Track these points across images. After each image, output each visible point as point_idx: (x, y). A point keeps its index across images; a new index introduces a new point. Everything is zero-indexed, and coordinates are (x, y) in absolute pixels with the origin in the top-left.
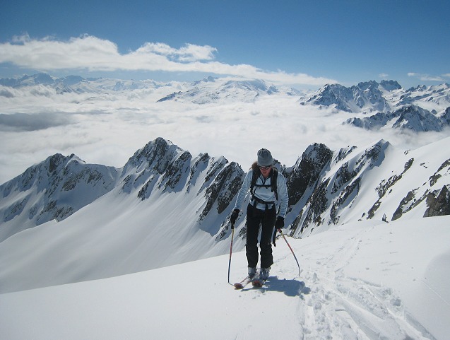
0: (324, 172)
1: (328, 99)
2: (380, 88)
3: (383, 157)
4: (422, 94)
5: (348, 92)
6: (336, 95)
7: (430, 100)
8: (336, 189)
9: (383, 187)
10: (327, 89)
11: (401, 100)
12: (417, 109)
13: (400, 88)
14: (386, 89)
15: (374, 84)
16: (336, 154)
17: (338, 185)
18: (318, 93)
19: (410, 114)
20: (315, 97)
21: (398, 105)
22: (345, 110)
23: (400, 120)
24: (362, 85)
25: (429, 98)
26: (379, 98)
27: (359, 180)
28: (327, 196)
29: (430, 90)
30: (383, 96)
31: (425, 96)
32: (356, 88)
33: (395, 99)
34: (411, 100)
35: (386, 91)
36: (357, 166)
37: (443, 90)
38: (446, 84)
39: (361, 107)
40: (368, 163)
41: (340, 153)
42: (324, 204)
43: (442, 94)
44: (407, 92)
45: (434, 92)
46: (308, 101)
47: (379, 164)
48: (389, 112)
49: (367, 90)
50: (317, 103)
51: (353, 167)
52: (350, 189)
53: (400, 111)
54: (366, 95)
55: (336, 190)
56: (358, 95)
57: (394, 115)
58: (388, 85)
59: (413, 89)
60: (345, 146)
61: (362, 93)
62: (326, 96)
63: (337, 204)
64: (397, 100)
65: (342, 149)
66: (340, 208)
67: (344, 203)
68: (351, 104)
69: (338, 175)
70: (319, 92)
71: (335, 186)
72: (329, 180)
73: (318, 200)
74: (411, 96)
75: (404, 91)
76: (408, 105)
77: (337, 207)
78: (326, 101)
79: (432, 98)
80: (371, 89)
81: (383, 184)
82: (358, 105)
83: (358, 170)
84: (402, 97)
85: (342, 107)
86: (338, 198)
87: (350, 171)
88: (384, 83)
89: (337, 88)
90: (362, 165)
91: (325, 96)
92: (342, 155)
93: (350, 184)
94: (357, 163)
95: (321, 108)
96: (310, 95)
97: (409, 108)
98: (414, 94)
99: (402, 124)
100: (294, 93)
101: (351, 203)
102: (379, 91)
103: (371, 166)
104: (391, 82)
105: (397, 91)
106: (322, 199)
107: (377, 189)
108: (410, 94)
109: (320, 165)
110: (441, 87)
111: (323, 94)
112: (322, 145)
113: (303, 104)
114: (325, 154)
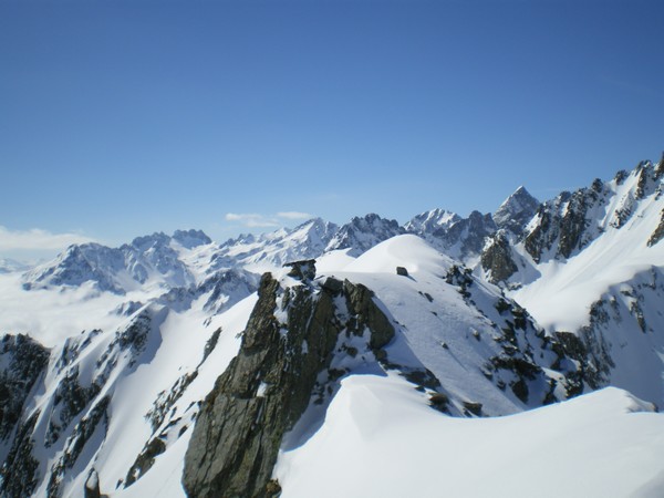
0: (32, 398)
1: (78, 272)
2: (174, 244)
3: (158, 342)
4: (247, 248)
5: (115, 257)
6: (92, 263)
7: (263, 257)
8: (55, 435)
9: (162, 407)
10: (74, 254)
11: (214, 263)
12: (241, 275)
13: (209, 241)
14: (184, 246)
15: (162, 239)
16: (56, 354)
17: (59, 423)
18: (55, 262)
19: (231, 284)
20: (51, 270)
21: (209, 271)
22: (112, 289)
23: (215, 297)
24: (140, 243)
25: (260, 254)
26: (173, 263)
27: (106, 401)
28: (36, 454)
29: (260, 241)
30: (181, 258)
31: (254, 251)
32: (130, 248)
33: (201, 261)
34: (230, 261)
35: (185, 249)
36: (100, 371)
37: (281, 238)
38: (286, 229)
39: (142, 282)
40: (123, 360)
41: (65, 350)
42: (31, 475)
43: (281, 246)
44: (221, 247)
45: (267, 243)
46: (40, 279)
47: (149, 358)
48: (193, 285)
49: (151, 250)
50: (57, 282)
51: (91, 376)
52: (87, 427)
53: (212, 281)
54: (149, 260)
55: (56, 437)
56: (134, 260)
57: (203, 289)
58: (188, 238)
59: (231, 242)
60: (75, 334)
61: (142, 257)
62: (74, 267)
63: (61, 469)
64: (207, 263)
65: (69, 340)
66: (68, 479)
67: (77, 464)
68: (121, 279)
69: (57, 399)
70: (59, 261)
71: (53, 427)
72: (37, 414)
73: (15, 468)
74: (229, 254)
75: (217, 247)
76: (224, 269)
77: (60, 478)
78: (74, 277)
79: (265, 255)
80: (157, 248)
81: (162, 400)
82: (136, 278)
83: (103, 379)
84: (214, 257)
85: (105, 285)
86: (61, 454)
87: (84, 384)
88: (180, 236)
89: (95, 250)
90: (112, 365)
91: (72, 268)
92: (69, 353)
93: (87, 416)
94: (99, 364)
95: (63, 290)
96: (42, 268)
97: (228, 273)
98: (234, 251)
99: (218, 303)
100: (9, 267)
101: (92, 462)
102: (172, 251)
103: (132, 365)
104: (193, 233)
105: (204, 248)
106: (26, 464)
107: (148, 415)
108: (228, 250)
109: (21, 385)
110: (278, 235)
111: (67, 263)
112: (22, 339)
113: (28, 287)
114: (31, 358)
